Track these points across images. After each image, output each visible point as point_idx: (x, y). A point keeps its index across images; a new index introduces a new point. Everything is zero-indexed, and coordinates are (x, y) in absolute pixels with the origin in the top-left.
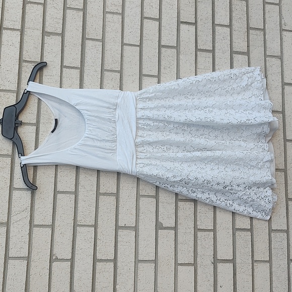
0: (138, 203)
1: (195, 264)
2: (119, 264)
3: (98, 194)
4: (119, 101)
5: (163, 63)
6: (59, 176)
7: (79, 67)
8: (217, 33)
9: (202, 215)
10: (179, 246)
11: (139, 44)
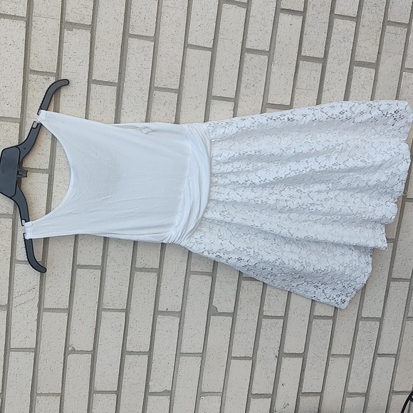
0: (187, 282)
1: (253, 359)
2: (155, 357)
3: (133, 269)
5: (245, 78)
6: (79, 245)
7: (117, 81)
8: (334, 31)
9: (272, 298)
10: (236, 336)
11: (211, 47)
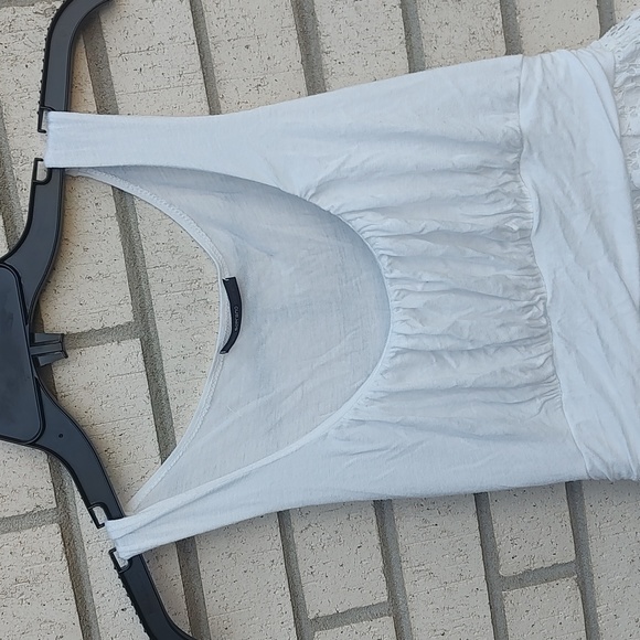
3: (496, 585)
4: (524, 118)
6: (301, 551)
